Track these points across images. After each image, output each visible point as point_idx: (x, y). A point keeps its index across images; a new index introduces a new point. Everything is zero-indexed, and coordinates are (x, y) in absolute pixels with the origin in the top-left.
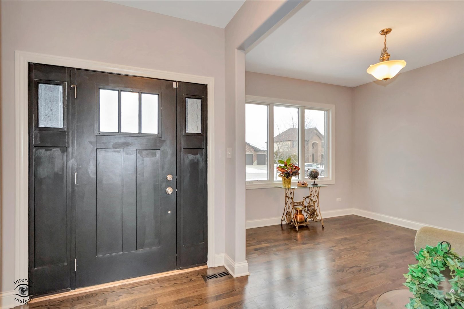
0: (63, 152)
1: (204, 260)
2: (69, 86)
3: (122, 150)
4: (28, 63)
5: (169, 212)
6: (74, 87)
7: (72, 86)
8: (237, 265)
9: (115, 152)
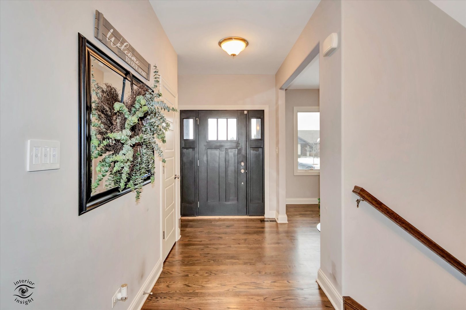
0: (193, 150)
1: (263, 213)
2: (195, 119)
3: (218, 149)
4: (180, 110)
5: (243, 183)
6: (197, 120)
7: (197, 119)
8: (280, 217)
9: (215, 150)
